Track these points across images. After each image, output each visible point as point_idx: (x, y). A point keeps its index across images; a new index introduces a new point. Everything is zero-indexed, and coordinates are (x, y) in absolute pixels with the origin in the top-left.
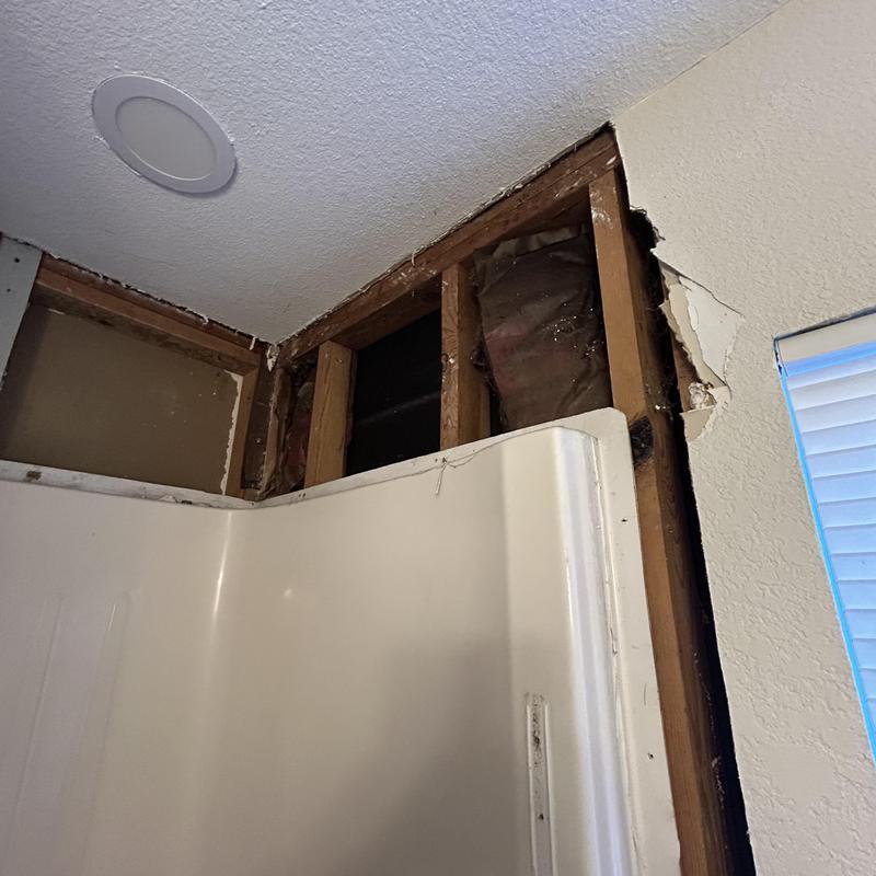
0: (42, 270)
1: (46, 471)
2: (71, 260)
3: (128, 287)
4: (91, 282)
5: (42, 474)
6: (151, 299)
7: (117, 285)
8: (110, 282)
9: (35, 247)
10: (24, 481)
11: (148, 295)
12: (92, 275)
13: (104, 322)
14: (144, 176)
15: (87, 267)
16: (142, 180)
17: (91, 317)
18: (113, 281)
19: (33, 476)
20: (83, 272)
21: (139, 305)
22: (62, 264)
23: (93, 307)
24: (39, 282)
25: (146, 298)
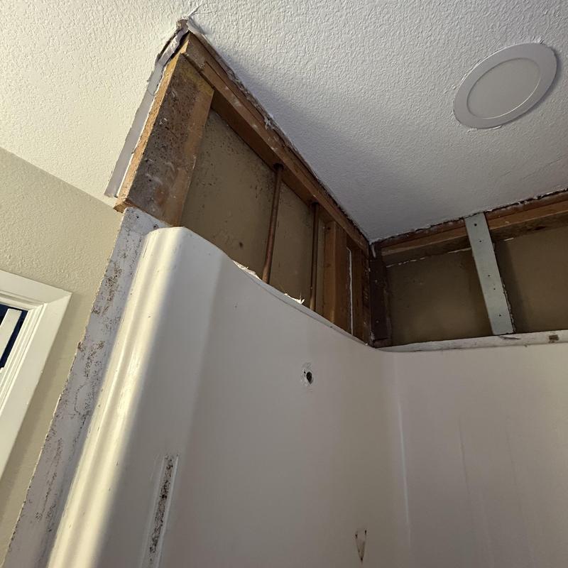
0: (489, 222)
1: (559, 333)
2: (499, 206)
3: (539, 198)
4: (515, 210)
5: (559, 336)
6: (560, 194)
7: (532, 202)
8: (526, 203)
9: (479, 213)
10: (549, 343)
11: (557, 193)
12: (514, 206)
13: (538, 229)
14: (502, 125)
15: (508, 204)
16: (504, 128)
17: (529, 230)
18: (528, 200)
19: (554, 339)
20: (508, 208)
21: (553, 203)
22: (496, 212)
23: (526, 223)
24: (491, 228)
25: (556, 196)
